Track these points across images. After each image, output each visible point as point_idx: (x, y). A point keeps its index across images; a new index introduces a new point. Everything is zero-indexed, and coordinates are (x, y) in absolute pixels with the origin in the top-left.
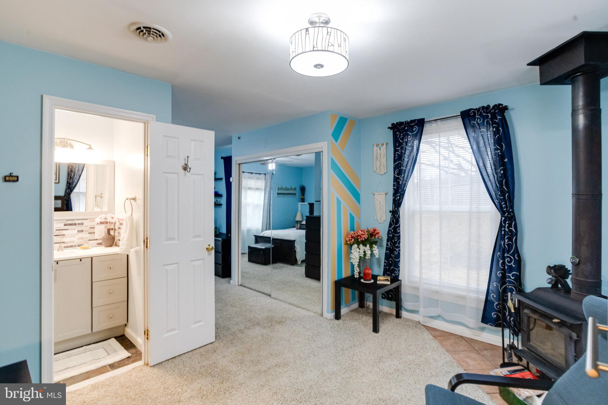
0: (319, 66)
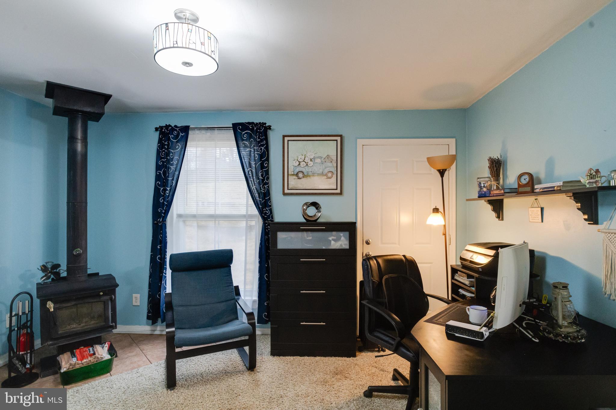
0: (187, 64)
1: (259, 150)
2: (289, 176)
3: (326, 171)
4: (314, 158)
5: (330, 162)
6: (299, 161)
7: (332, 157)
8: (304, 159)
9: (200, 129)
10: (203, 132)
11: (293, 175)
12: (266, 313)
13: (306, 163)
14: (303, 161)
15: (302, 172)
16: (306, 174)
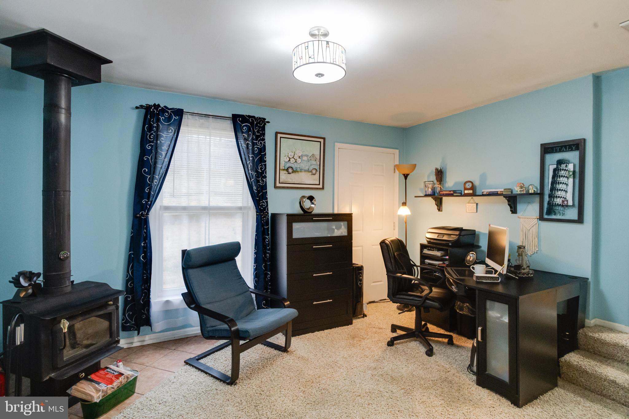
0: (319, 75)
1: (259, 144)
2: (280, 170)
3: (311, 168)
4: (302, 156)
5: (315, 160)
6: (289, 157)
7: (316, 156)
8: (294, 156)
9: (193, 114)
10: (197, 118)
11: (284, 170)
12: (264, 302)
13: (295, 159)
14: (293, 158)
15: (292, 168)
16: (295, 169)
